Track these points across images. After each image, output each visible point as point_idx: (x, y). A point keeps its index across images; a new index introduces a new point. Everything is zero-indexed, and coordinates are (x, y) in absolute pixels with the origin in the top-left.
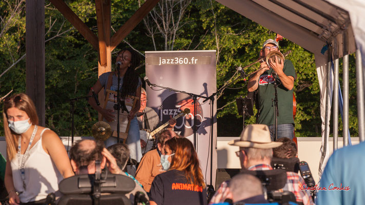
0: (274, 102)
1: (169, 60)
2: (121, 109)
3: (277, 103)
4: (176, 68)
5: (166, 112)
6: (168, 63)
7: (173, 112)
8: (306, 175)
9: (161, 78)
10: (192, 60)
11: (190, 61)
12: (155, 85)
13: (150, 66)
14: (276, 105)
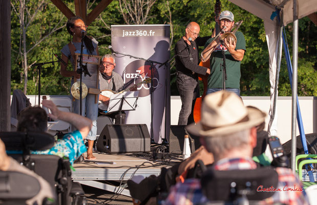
0: (222, 67)
1: (131, 32)
2: (83, 73)
3: (225, 68)
4: (136, 39)
5: (128, 76)
6: (130, 35)
7: (134, 76)
8: (277, 153)
9: (124, 47)
10: (150, 32)
11: (148, 33)
12: (117, 53)
13: (115, 37)
14: (225, 69)
